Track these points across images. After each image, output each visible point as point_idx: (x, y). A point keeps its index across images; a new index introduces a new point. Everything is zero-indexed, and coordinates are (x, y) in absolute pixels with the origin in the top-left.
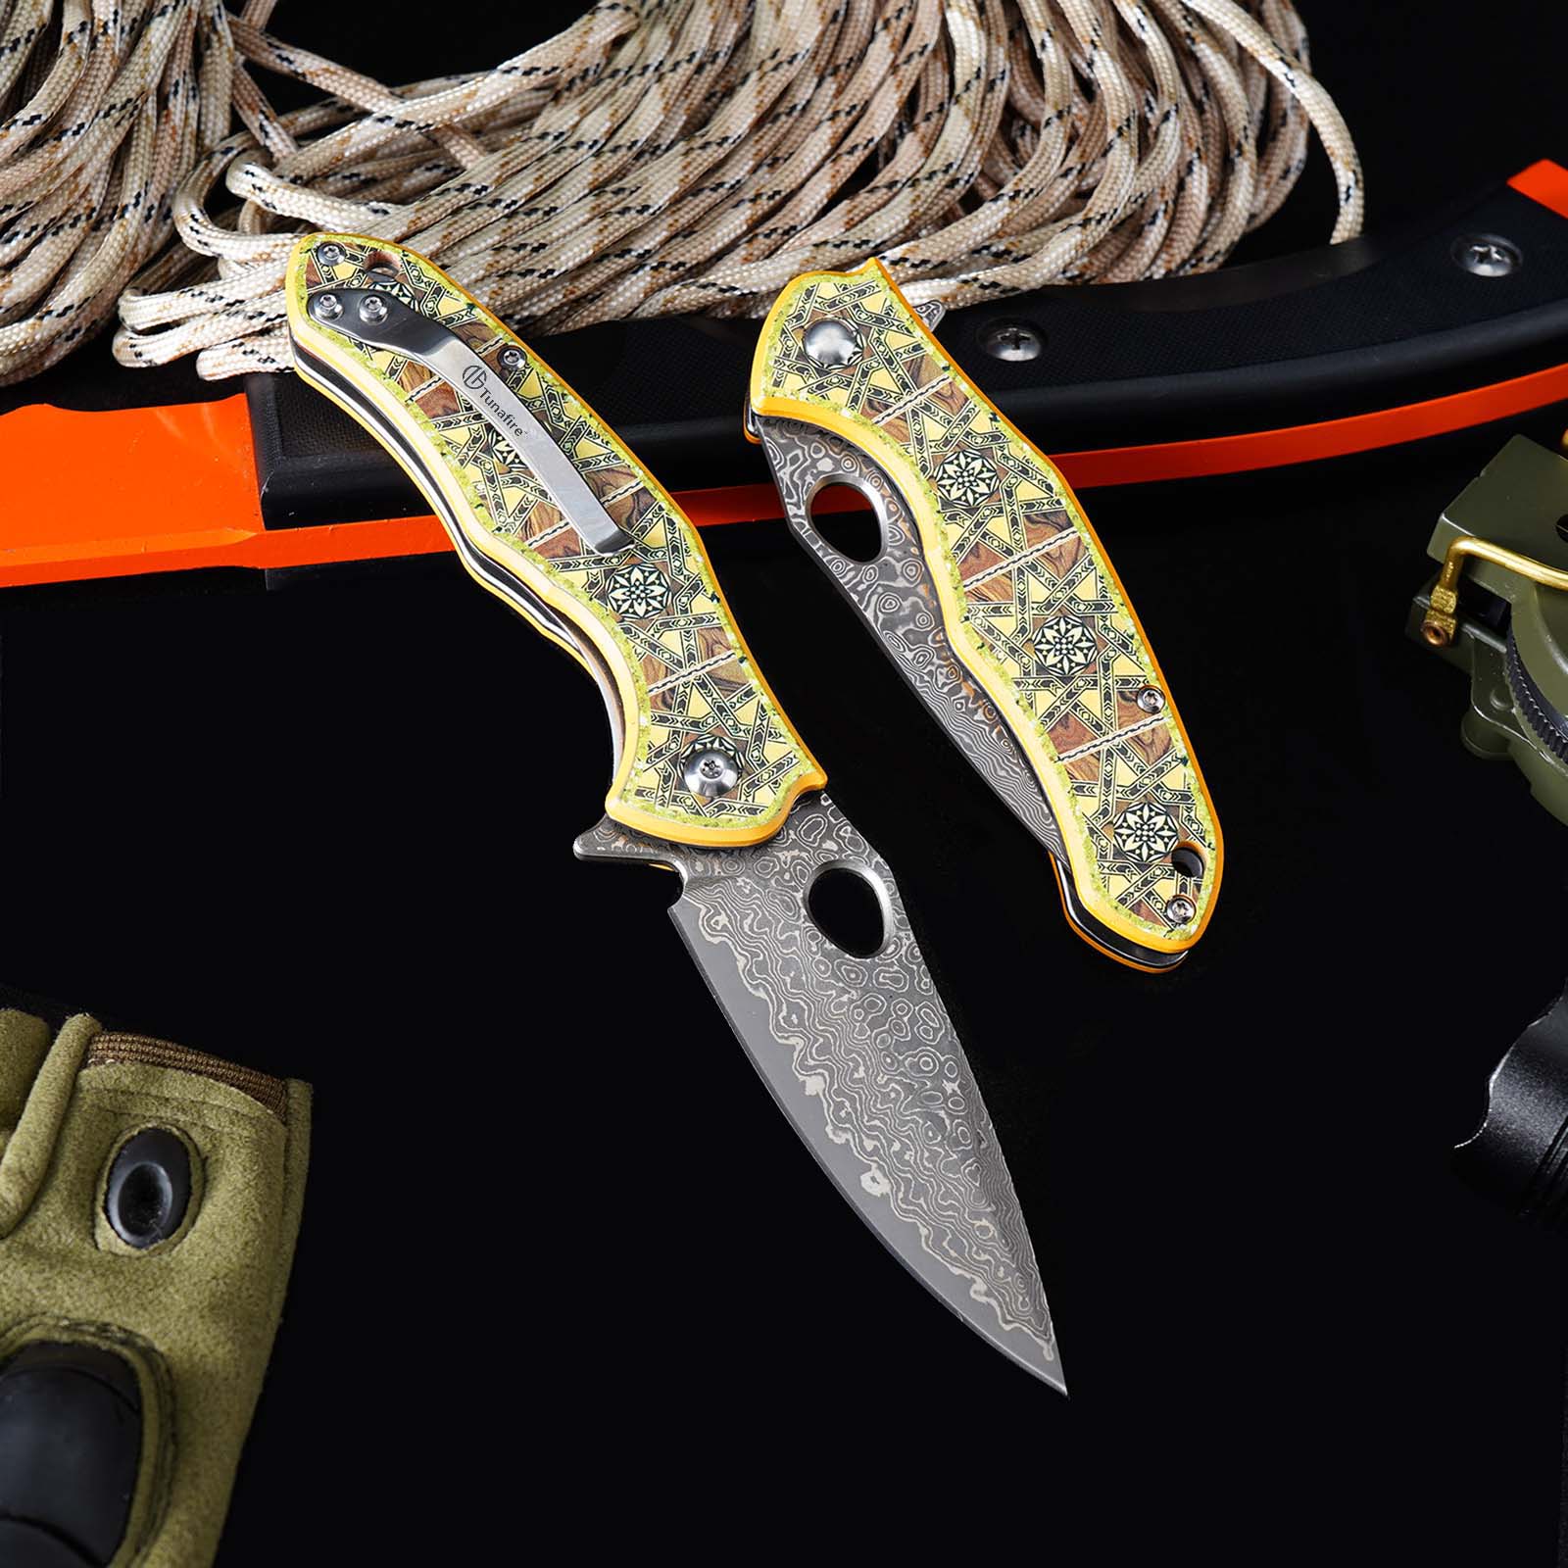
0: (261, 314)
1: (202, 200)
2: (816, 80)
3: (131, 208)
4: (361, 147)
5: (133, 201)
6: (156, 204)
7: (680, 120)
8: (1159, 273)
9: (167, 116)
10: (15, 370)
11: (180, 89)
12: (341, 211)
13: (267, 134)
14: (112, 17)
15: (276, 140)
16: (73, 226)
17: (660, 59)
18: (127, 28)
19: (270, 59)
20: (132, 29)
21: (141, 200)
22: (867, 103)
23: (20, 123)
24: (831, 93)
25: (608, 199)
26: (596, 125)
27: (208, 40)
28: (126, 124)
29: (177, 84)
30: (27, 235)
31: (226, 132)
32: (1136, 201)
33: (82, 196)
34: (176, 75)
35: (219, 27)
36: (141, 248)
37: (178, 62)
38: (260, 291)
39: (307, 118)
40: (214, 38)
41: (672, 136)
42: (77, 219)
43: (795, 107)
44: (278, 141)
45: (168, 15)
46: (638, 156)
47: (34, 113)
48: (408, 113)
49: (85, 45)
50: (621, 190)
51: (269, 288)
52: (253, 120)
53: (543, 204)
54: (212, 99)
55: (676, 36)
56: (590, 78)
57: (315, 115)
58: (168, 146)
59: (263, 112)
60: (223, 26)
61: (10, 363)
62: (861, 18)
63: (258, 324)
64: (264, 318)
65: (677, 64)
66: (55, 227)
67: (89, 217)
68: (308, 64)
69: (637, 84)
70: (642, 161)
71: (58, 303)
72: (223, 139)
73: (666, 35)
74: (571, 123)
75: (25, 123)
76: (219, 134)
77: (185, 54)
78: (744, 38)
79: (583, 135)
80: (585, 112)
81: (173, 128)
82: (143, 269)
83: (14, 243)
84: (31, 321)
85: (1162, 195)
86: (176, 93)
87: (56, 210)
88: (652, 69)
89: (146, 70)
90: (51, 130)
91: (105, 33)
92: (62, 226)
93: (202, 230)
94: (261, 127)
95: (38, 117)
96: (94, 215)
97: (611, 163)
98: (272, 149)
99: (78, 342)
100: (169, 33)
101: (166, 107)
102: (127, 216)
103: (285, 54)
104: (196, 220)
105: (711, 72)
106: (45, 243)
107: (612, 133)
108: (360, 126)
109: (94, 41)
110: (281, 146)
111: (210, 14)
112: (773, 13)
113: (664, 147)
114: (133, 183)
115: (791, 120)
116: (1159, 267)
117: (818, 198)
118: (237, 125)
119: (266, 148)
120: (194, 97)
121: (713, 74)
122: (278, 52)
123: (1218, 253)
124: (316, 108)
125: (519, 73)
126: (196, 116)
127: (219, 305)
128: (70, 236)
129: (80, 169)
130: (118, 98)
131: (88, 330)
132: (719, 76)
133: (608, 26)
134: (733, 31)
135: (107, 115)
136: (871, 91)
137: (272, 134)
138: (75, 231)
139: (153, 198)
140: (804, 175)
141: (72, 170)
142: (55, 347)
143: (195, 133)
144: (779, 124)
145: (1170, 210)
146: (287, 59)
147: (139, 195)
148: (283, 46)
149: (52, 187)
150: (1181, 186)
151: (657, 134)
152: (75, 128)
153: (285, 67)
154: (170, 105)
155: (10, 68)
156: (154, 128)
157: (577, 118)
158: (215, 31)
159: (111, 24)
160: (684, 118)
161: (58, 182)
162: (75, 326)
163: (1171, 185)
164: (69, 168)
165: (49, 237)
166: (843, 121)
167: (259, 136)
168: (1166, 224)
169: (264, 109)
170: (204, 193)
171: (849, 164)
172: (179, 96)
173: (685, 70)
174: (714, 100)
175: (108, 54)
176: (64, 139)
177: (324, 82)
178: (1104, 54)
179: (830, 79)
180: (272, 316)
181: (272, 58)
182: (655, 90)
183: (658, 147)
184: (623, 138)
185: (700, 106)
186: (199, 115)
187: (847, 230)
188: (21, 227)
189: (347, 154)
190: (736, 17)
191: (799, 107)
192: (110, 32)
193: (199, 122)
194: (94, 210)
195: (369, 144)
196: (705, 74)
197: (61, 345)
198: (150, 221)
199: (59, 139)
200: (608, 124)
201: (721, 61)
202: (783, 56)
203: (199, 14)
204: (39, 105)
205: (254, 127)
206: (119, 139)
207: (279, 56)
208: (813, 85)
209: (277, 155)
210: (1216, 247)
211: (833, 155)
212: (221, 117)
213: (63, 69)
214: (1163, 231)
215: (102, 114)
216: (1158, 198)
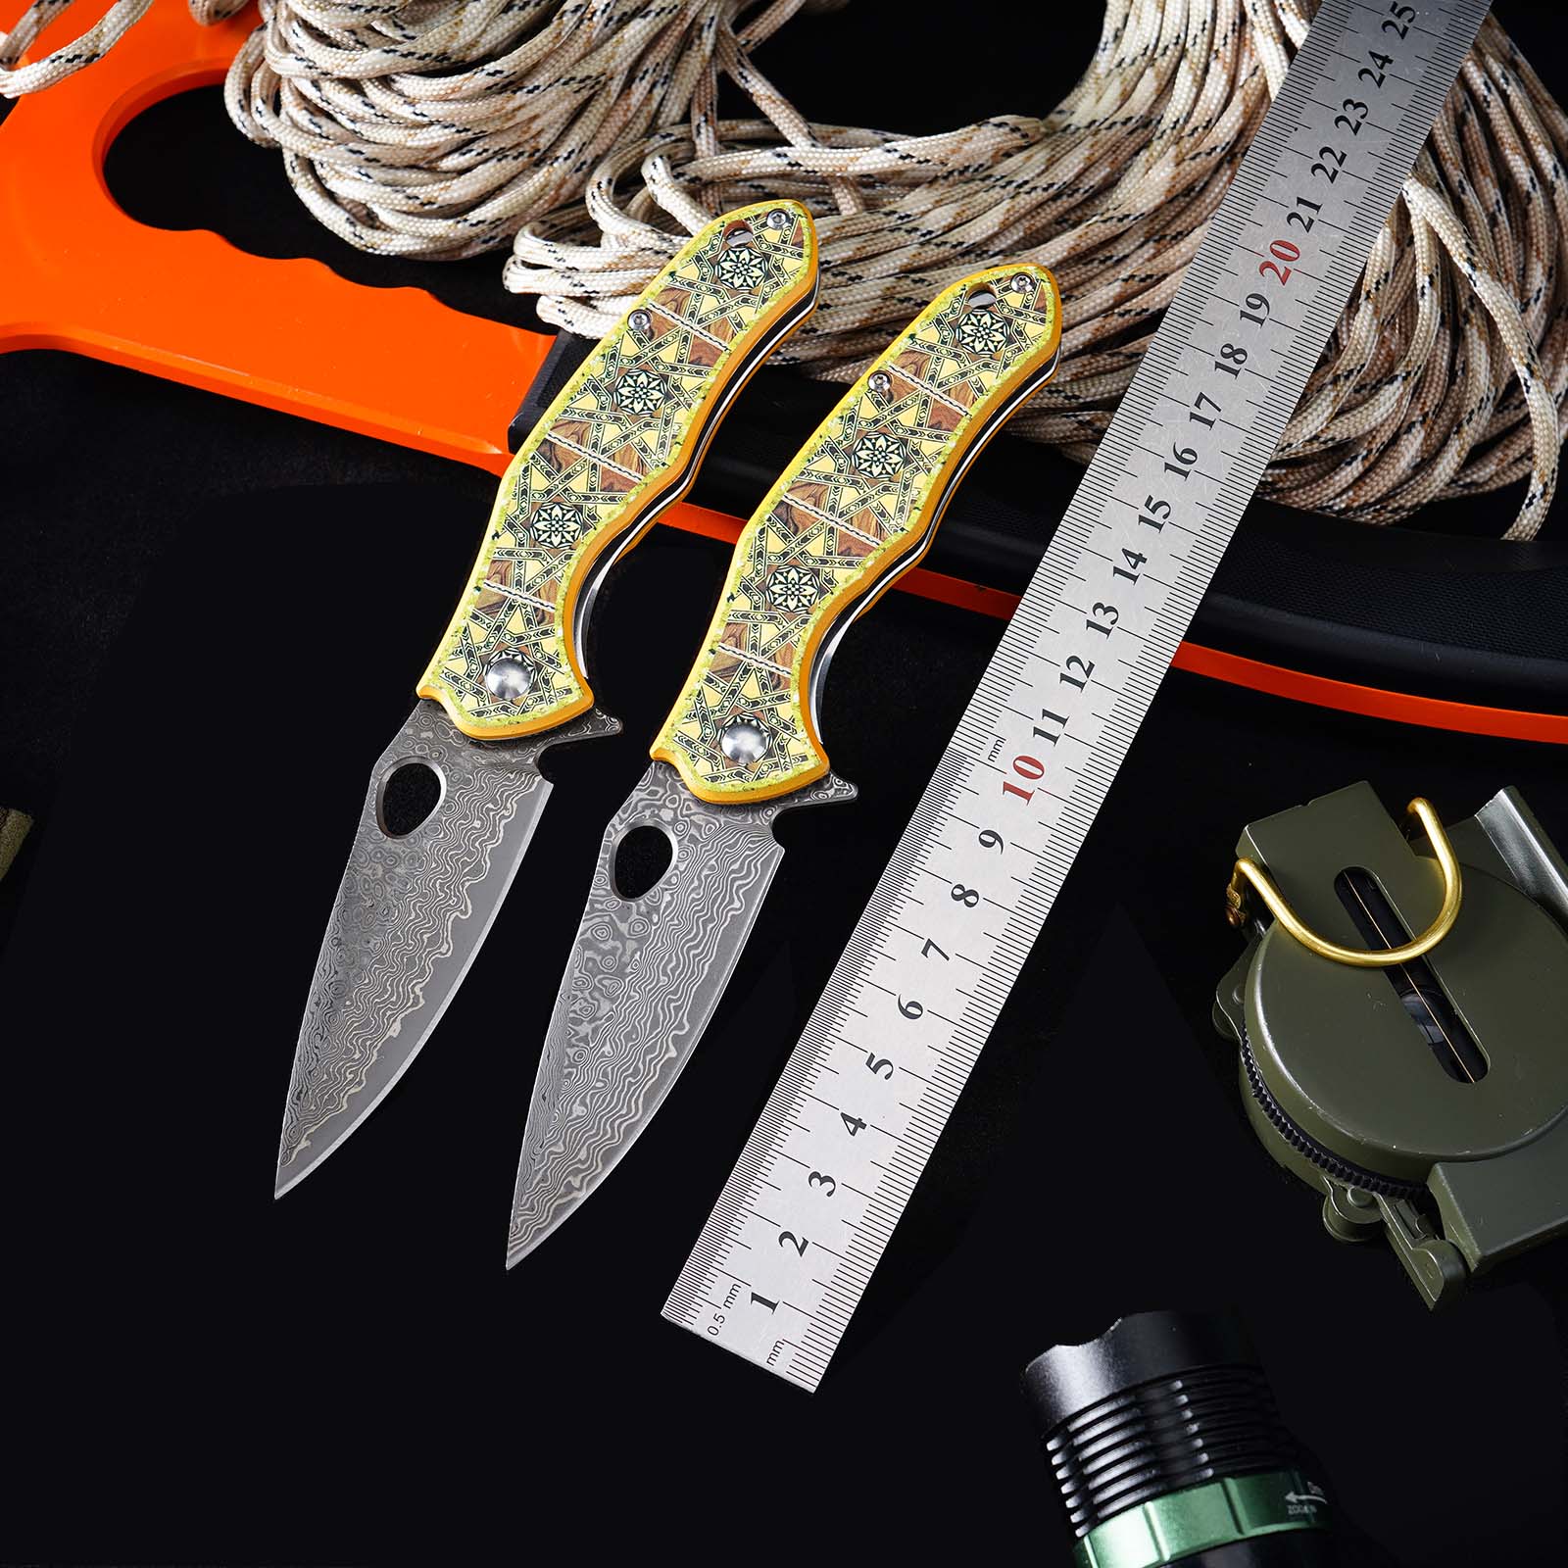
0: (583, 285)
1: (620, 171)
2: (1142, 239)
3: (561, 160)
4: (757, 171)
5: (565, 155)
6: (589, 161)
7: (1016, 235)
8: (1340, 504)
9: (628, 94)
10: (437, 252)
11: (648, 77)
12: (701, 221)
13: (699, 133)
14: (602, 7)
15: (704, 142)
16: (515, 158)
17: (1026, 178)
18: (616, 18)
19: (734, 73)
20: (620, 20)
21: (573, 156)
22: (1165, 276)
23: (485, 72)
24: (1146, 256)
25: (907, 284)
26: (940, 218)
27: (692, 42)
28: (585, 93)
29: (646, 72)
30: (479, 154)
31: (678, 119)
32: (1325, 442)
33: (533, 137)
34: (649, 63)
35: (705, 35)
36: (564, 191)
37: (655, 54)
38: (592, 266)
39: (747, 128)
40: (697, 42)
41: (1003, 246)
42: (521, 154)
43: (1111, 257)
44: (705, 142)
45: (648, 19)
46: (963, 255)
47: (498, 69)
48: (801, 156)
49: (571, 24)
50: (922, 281)
51: (599, 267)
52: (697, 118)
53: (852, 271)
54: (676, 90)
55: (1051, 162)
56: (968, 174)
57: (755, 127)
58: (618, 119)
59: (706, 115)
60: (709, 37)
61: (431, 246)
62: (1208, 201)
63: (578, 292)
64: (583, 289)
65: (1034, 188)
66: (501, 154)
67: (532, 155)
68: (759, 88)
69: (995, 193)
70: (967, 258)
71: (475, 216)
72: (673, 124)
73: (1043, 160)
74: (923, 208)
75: (489, 74)
76: (671, 119)
77: (665, 49)
78: (1110, 185)
79: (923, 223)
80: (938, 204)
81: (629, 105)
82: (562, 207)
83: (468, 156)
84: (451, 222)
85: (1370, 443)
86: (642, 78)
87: (506, 141)
88: (1014, 184)
89: (612, 58)
90: (512, 84)
91: (590, 19)
92: (506, 156)
93: (598, 198)
94: (699, 125)
95: (501, 72)
96: (537, 155)
97: (932, 253)
98: (698, 148)
99: (493, 247)
100: (643, 33)
101: (630, 87)
102: (555, 165)
103: (745, 73)
104: (599, 187)
105: (1065, 203)
106: (489, 164)
107: (950, 229)
108: (762, 155)
109: (581, 21)
110: (704, 148)
111: (703, 21)
112: (1143, 170)
113: (991, 253)
114: (573, 141)
115: (1102, 267)
116: (1342, 501)
117: (1075, 342)
118: (686, 118)
119: (694, 143)
120: (663, 84)
121: (1066, 205)
122: (741, 70)
123: (1401, 507)
124: (757, 122)
125: (897, 155)
126: (658, 99)
127: (562, 266)
128: (510, 166)
129: (536, 117)
130: (580, 73)
131: (502, 240)
132: (1073, 209)
133: (986, 139)
134: (1103, 174)
135: (565, 83)
136: (1172, 267)
137: (703, 136)
138: (515, 163)
139: (588, 155)
140: (1078, 318)
141: (525, 117)
142: (473, 244)
143: (653, 112)
144: (1089, 267)
145: (1372, 458)
146: (745, 78)
147: (573, 151)
148: (749, 67)
149: (507, 126)
150: (1395, 440)
151: (991, 239)
152: (531, 87)
153: (742, 83)
154: (634, 86)
155: (512, 22)
156: (612, 101)
157: (930, 206)
158: (700, 37)
159: (599, 13)
160: (1021, 234)
161: (511, 123)
162: (493, 234)
163: (1385, 436)
164: (521, 116)
165: (495, 160)
166: (1135, 285)
167: (694, 132)
168: (1361, 469)
169: (709, 113)
170: (627, 165)
171: (1115, 322)
172: (644, 82)
173: (1038, 196)
174: (1065, 225)
175: (584, 36)
176: (519, 93)
177: (765, 106)
178: (1370, 307)
179: (1151, 244)
180: (590, 290)
181: (736, 72)
182: (1006, 204)
183: (986, 252)
184: (953, 237)
185: (1044, 227)
186: (663, 99)
187: (1072, 380)
188: (477, 147)
189: (744, 172)
190: (1113, 162)
191: (1115, 258)
192: (595, 19)
193: (661, 104)
194: (538, 150)
195: (763, 170)
196: (1059, 203)
197: (477, 245)
198: (580, 173)
199: (514, 92)
200: (950, 220)
201: (1079, 197)
202: (1118, 214)
203: (694, 20)
204: (505, 64)
205: (695, 123)
206: (575, 104)
207: (741, 74)
208: (1138, 243)
209: (699, 154)
210: (1402, 502)
211: (1107, 312)
212: (676, 107)
213: (543, 40)
214: (1356, 474)
215: (562, 81)
216: (1366, 445)
